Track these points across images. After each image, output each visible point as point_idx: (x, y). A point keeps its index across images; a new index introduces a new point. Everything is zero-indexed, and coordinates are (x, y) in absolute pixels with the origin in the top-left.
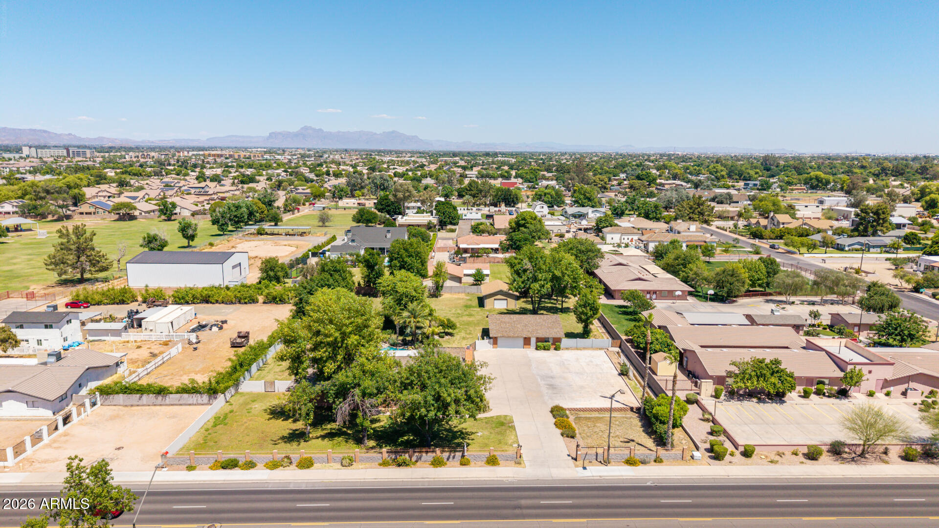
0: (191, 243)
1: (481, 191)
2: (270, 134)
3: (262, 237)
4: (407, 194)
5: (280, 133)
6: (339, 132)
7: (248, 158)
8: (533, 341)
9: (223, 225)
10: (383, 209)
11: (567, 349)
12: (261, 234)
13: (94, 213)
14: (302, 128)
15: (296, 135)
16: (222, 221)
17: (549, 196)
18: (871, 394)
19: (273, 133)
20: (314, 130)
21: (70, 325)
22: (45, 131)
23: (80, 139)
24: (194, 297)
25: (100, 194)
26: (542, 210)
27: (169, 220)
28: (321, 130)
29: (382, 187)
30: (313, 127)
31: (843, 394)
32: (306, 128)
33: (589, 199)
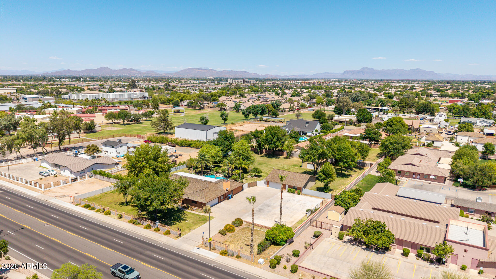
0: (226, 122)
1: (408, 104)
2: (345, 72)
3: (261, 122)
4: (345, 104)
5: (350, 71)
6: (383, 70)
7: (320, 84)
8: (287, 187)
9: (246, 115)
10: (337, 112)
11: (305, 195)
12: (261, 121)
13: (213, 107)
14: (362, 68)
15: (359, 72)
16: (246, 113)
17: (457, 110)
18: (463, 268)
19: (346, 71)
20: (369, 69)
21: (121, 148)
22: (246, 72)
23: (258, 75)
24: (186, 144)
25: (227, 99)
26: (440, 118)
27: (238, 112)
28: (373, 69)
29: (356, 100)
30: (368, 67)
31: (440, 261)
32: (364, 68)
33: (484, 113)
